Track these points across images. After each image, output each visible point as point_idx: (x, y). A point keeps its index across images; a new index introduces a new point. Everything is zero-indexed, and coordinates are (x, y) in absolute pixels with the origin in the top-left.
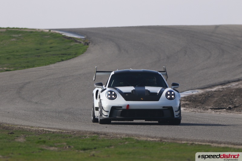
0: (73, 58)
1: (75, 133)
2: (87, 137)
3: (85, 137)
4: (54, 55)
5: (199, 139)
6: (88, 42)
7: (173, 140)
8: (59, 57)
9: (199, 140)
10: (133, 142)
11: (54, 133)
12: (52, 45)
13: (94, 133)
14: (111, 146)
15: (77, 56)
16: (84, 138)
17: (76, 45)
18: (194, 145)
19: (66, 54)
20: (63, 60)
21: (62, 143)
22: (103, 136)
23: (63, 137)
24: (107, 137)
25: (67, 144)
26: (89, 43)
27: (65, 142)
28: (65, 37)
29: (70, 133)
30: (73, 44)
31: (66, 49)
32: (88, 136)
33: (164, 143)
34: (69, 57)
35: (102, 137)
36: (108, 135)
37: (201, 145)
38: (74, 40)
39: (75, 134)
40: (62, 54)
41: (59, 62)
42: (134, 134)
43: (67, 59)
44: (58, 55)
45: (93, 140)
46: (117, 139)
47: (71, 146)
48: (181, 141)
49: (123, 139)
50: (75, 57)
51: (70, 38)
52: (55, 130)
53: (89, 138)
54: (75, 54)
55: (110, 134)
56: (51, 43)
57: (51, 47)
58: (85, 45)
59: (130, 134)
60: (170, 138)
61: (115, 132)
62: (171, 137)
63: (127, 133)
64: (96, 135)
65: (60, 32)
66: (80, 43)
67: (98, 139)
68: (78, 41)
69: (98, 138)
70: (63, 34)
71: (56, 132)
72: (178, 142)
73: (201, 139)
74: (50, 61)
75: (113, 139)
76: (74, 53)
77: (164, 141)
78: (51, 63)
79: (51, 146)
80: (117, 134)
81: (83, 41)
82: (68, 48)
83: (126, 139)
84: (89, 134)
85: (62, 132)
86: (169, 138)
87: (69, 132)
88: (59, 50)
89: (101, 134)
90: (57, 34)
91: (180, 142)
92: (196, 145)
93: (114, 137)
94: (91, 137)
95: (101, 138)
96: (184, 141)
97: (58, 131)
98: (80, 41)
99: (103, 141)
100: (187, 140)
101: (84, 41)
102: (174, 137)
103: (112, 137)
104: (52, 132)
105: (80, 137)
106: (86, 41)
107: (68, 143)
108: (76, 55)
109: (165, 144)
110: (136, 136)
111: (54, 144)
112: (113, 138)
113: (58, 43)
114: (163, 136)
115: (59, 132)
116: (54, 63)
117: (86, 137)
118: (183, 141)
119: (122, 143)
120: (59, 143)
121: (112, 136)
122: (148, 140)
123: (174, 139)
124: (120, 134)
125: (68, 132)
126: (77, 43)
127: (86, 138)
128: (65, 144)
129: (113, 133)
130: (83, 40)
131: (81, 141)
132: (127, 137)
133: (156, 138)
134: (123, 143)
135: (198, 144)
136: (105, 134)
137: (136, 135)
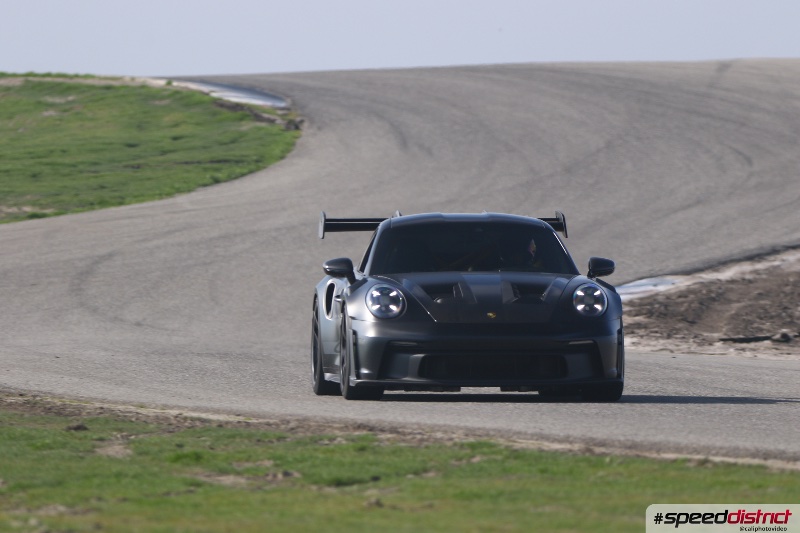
0: (251, 172)
1: (292, 425)
2: (339, 439)
3: (332, 439)
4: (187, 163)
5: (718, 444)
6: (298, 119)
7: (630, 448)
8: (206, 170)
9: (721, 448)
10: (499, 457)
11: (220, 425)
12: (177, 132)
13: (360, 427)
14: (426, 470)
15: (265, 168)
16: (327, 442)
17: (260, 129)
18: (709, 465)
19: (226, 161)
20: (217, 181)
21: (259, 463)
22: (389, 436)
23: (259, 441)
24: (404, 441)
25: (277, 465)
26: (302, 122)
27: (269, 459)
28: (221, 104)
29: (277, 425)
30: (247, 126)
31: (225, 144)
32: (341, 437)
33: (607, 460)
34: (238, 170)
35: (388, 440)
36: (404, 434)
37: (735, 465)
38: (254, 114)
39: (292, 429)
40: (212, 162)
41: (205, 185)
42: (494, 430)
43: (231, 178)
44: (199, 162)
45: (362, 449)
46: (440, 447)
47: (290, 471)
48: (658, 451)
49: (462, 446)
50: (259, 169)
51: (237, 107)
52: (222, 418)
53: (344, 442)
54: (257, 161)
55: (410, 431)
56: (176, 125)
57: (175, 138)
58: (288, 128)
59: (479, 429)
60: (619, 441)
61: (429, 422)
62: (622, 438)
63: (469, 424)
64: (364, 432)
65: (205, 88)
66: (272, 121)
67: (379, 446)
68: (266, 115)
69: (376, 443)
70: (214, 95)
71: (227, 423)
72: (647, 454)
73: (727, 445)
74: (177, 185)
75: (427, 447)
76: (255, 158)
77: (604, 455)
78: (179, 191)
79: (224, 472)
80: (434, 428)
81: (282, 116)
82: (233, 141)
83: (472, 446)
84: (341, 429)
85: (248, 424)
86: (616, 443)
87: (271, 421)
88: (204, 148)
89: (382, 431)
90: (193, 93)
91: (654, 455)
92: (715, 465)
93: (427, 440)
94: (353, 440)
95: (387, 443)
96: (669, 450)
97: (233, 419)
98: (272, 117)
99: (394, 452)
100: (678, 449)
101: (285, 115)
102: (630, 438)
103: (422, 440)
104: (214, 425)
105: (314, 441)
106: (291, 117)
107: (278, 462)
108: (259, 163)
109: (611, 461)
110: (502, 437)
111: (231, 464)
112: (426, 443)
113: (198, 124)
114: (594, 436)
115: (239, 422)
116: (189, 191)
117: (334, 439)
118: (664, 452)
119: (460, 459)
120: (247, 460)
121: (419, 437)
122: (546, 448)
123: (633, 446)
124: (445, 429)
125: (269, 424)
126: (263, 125)
127: (336, 442)
128: (268, 463)
129: (418, 424)
130: (280, 112)
131: (321, 456)
132: (472, 440)
133: (571, 443)
134: (464, 462)
135: (723, 462)
136: (393, 430)
137: (500, 431)
